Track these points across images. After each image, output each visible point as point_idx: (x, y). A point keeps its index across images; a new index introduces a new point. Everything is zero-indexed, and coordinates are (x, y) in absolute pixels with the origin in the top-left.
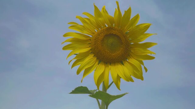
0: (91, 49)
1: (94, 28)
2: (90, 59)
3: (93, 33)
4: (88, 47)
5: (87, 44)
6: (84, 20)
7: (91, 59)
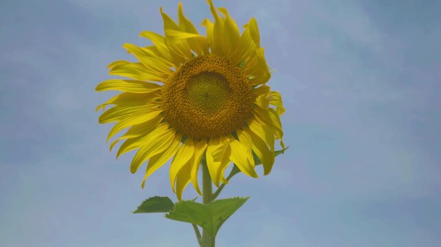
0: (161, 113)
1: (168, 64)
2: (161, 136)
3: (166, 76)
4: (155, 110)
5: (153, 103)
6: (143, 51)
7: (163, 135)
